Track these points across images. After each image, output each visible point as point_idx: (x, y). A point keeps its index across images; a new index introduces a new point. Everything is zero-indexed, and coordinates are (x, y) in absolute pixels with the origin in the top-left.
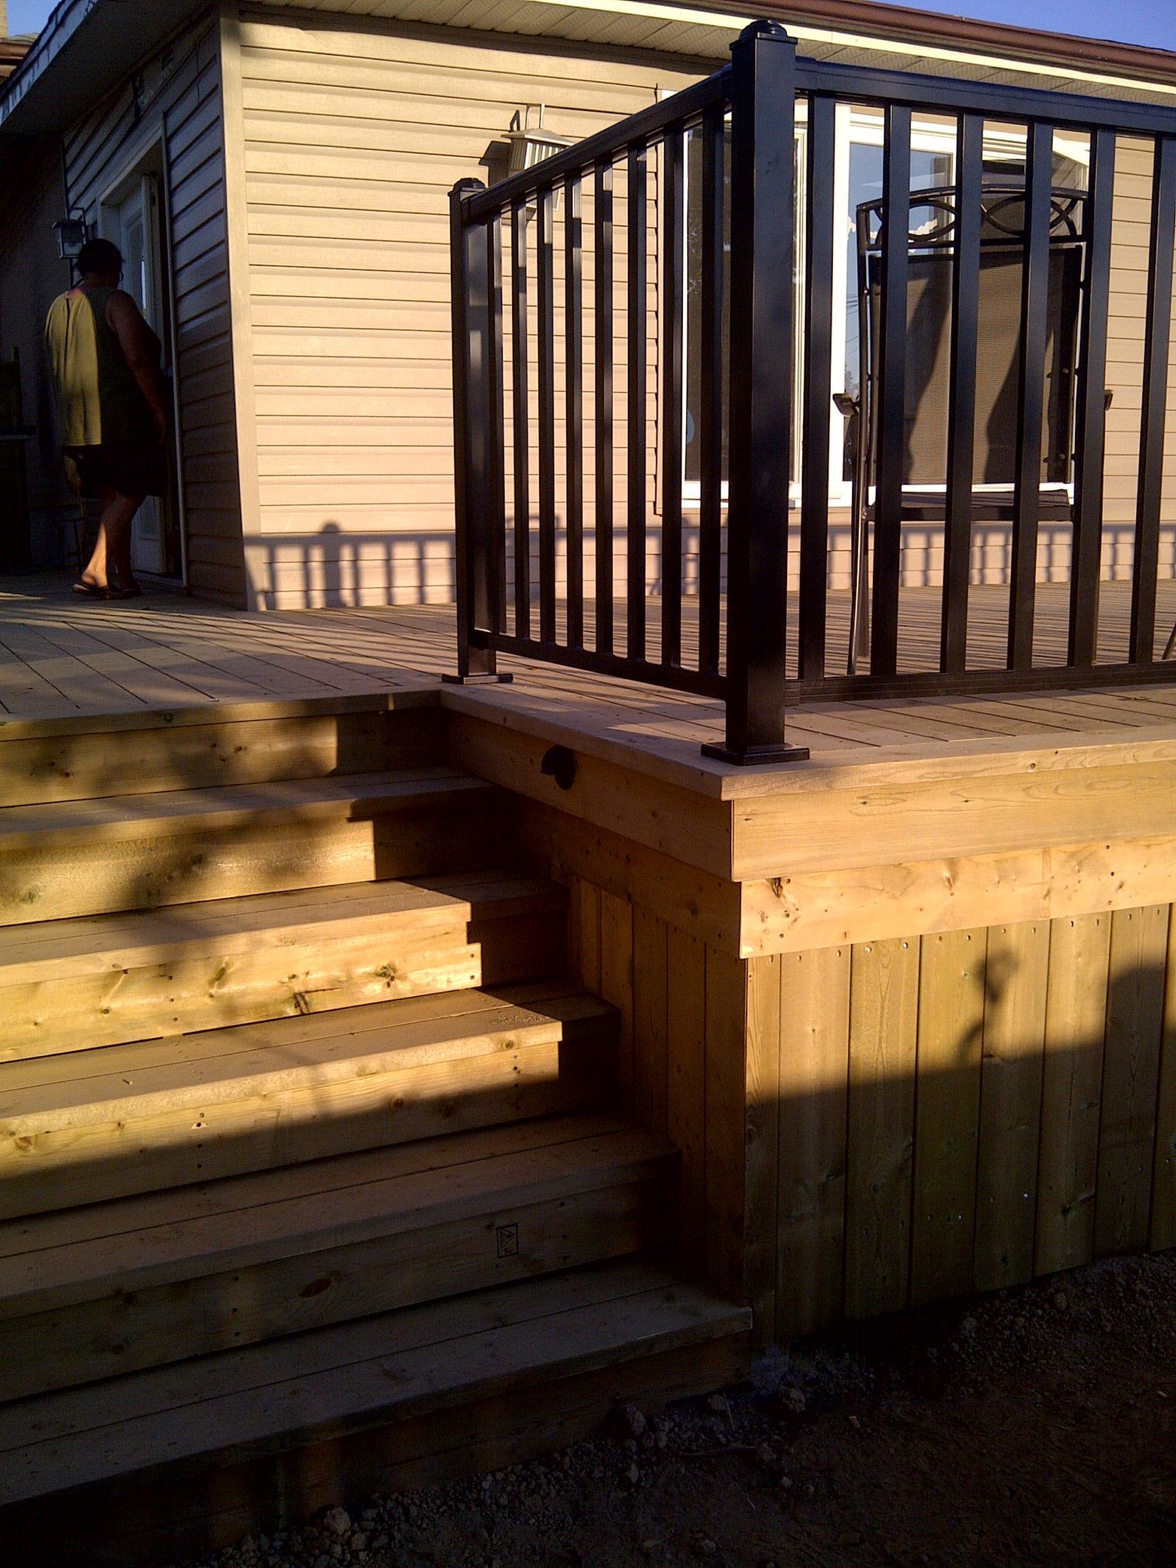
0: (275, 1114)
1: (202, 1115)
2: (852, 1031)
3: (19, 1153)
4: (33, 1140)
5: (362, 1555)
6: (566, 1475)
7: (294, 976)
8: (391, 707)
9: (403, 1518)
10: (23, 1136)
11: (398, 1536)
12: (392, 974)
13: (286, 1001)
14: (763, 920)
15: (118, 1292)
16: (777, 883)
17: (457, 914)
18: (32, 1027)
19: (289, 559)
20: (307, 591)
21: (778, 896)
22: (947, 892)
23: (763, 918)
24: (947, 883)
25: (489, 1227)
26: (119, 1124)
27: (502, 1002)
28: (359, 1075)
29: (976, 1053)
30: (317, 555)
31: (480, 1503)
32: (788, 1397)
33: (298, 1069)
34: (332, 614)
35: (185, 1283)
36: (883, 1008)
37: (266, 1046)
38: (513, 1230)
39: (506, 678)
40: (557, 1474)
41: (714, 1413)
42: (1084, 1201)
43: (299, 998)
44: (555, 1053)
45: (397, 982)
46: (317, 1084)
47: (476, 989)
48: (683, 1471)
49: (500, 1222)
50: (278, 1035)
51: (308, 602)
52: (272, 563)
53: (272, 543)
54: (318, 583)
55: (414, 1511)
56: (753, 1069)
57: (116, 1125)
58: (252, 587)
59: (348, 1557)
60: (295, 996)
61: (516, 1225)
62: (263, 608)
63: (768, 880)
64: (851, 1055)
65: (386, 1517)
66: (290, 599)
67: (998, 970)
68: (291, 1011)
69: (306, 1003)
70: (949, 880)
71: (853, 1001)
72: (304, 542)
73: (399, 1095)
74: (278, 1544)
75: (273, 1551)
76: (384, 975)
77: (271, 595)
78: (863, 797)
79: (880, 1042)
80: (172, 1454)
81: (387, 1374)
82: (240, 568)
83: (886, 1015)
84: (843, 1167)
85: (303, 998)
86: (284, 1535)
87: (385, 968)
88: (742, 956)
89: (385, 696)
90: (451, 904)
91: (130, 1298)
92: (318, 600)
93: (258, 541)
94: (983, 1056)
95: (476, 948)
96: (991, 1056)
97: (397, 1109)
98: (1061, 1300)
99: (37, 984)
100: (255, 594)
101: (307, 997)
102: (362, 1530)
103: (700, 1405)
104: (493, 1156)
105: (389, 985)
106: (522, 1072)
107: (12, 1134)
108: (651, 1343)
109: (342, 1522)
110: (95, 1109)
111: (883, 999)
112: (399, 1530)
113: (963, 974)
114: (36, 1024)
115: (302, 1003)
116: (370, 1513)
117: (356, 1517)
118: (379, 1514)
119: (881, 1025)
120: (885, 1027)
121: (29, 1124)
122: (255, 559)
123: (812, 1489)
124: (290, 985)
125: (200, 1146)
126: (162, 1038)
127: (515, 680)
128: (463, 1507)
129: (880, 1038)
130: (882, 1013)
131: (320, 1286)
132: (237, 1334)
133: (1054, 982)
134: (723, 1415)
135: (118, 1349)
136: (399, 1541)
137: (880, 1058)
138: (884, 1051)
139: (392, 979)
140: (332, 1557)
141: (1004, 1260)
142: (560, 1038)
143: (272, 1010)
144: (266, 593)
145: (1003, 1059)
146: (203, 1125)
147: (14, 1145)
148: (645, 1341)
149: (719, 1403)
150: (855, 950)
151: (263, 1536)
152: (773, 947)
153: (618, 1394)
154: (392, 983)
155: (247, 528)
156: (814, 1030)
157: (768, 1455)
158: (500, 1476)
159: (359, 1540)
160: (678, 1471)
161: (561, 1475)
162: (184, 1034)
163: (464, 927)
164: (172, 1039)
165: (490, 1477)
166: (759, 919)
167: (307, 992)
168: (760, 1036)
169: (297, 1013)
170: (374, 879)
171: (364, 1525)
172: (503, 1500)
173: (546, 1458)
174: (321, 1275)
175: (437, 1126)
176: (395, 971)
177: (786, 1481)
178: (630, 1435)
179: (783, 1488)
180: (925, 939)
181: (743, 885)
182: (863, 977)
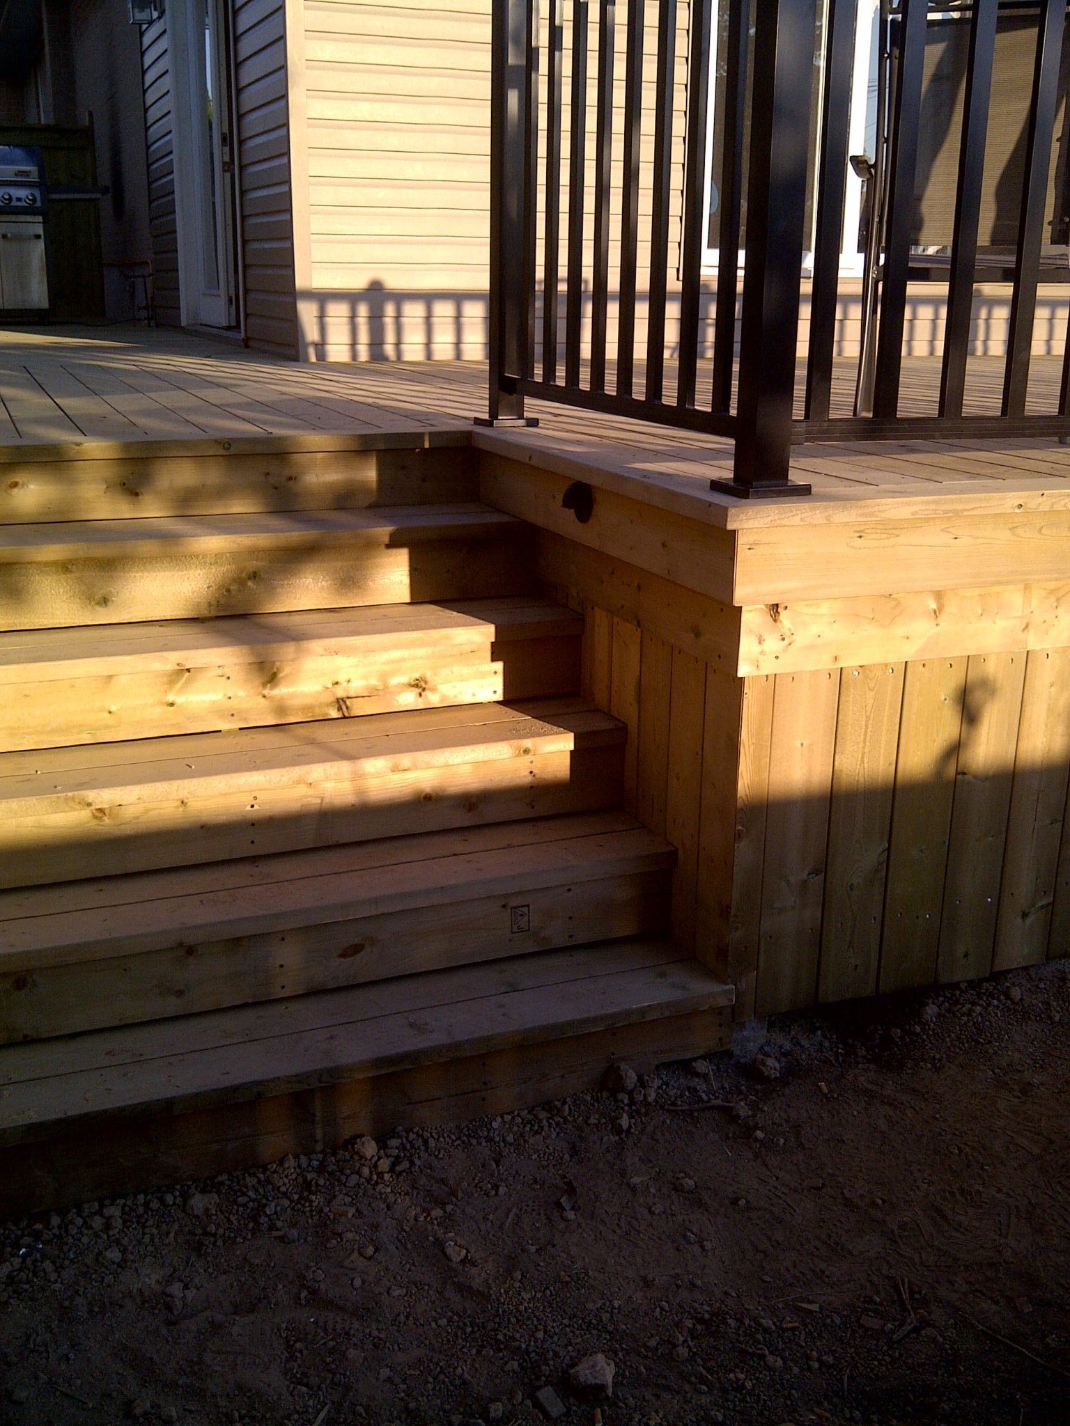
0: (319, 801)
1: (255, 798)
2: (837, 747)
3: (94, 822)
4: (107, 812)
5: (387, 1176)
6: (565, 1118)
7: (337, 683)
8: (427, 445)
9: (423, 1148)
10: (98, 807)
11: (418, 1162)
12: (424, 686)
13: (329, 705)
14: (760, 643)
15: (181, 944)
16: (774, 609)
17: (482, 634)
18: (106, 714)
19: (338, 312)
20: (354, 344)
21: (775, 621)
22: (933, 623)
23: (761, 641)
24: (933, 614)
25: (504, 906)
26: (182, 802)
27: (522, 715)
28: (393, 771)
29: (951, 771)
30: (363, 310)
31: (489, 1140)
32: (764, 1065)
33: (340, 762)
34: (375, 366)
35: (237, 941)
36: (867, 727)
37: (312, 742)
38: (525, 910)
39: (533, 423)
40: (558, 1119)
41: (698, 1075)
42: (1042, 907)
43: (341, 703)
44: (566, 761)
45: (428, 693)
46: (357, 776)
47: (498, 702)
48: (668, 1122)
49: (514, 902)
50: (322, 733)
51: (354, 355)
52: (322, 316)
53: (323, 298)
54: (364, 337)
55: (432, 1143)
56: (745, 777)
57: (179, 803)
58: (303, 336)
59: (375, 1177)
60: (338, 700)
61: (528, 906)
62: (313, 359)
63: (766, 606)
64: (836, 768)
65: (408, 1146)
66: (338, 352)
67: (977, 696)
68: (334, 713)
69: (347, 708)
70: (935, 612)
71: (839, 719)
72: (351, 298)
73: (428, 790)
74: (315, 1163)
75: (310, 1169)
76: (416, 686)
77: (321, 346)
78: (859, 532)
79: (863, 757)
80: (227, 1082)
81: (411, 1025)
82: (293, 320)
83: (869, 733)
84: (823, 867)
85: (345, 702)
86: (320, 1156)
87: (417, 680)
88: (740, 675)
89: (421, 435)
90: (477, 625)
91: (191, 951)
92: (363, 353)
93: (310, 295)
94: (957, 773)
95: (499, 666)
96: (964, 774)
97: (426, 801)
98: (1016, 993)
99: (110, 677)
100: (306, 345)
101: (348, 702)
102: (387, 1156)
103: (686, 1067)
104: (509, 846)
105: (420, 695)
106: (537, 776)
107: (89, 805)
108: (643, 1011)
109: (370, 1148)
110: (161, 788)
111: (868, 718)
112: (419, 1157)
113: (943, 698)
114: (110, 712)
115: (344, 707)
116: (394, 1142)
117: (382, 1144)
118: (402, 1144)
119: (865, 741)
120: (868, 744)
121: (104, 797)
122: (307, 312)
123: (782, 1141)
124: (333, 690)
125: (253, 825)
126: (220, 731)
127: (540, 425)
128: (474, 1141)
129: (864, 753)
130: (866, 732)
131: (356, 949)
132: (283, 987)
133: (1027, 709)
134: (705, 1077)
135: (180, 993)
136: (419, 1167)
137: (862, 771)
138: (866, 766)
139: (424, 690)
140: (360, 1176)
141: (966, 955)
142: (572, 747)
143: (317, 711)
144: (316, 345)
145: (975, 777)
146: (256, 807)
147: (90, 814)
148: (638, 1009)
149: (701, 1066)
150: (843, 672)
151: (302, 1157)
152: (768, 668)
153: (613, 1054)
154: (423, 694)
155: (300, 283)
156: (802, 745)
157: (743, 1110)
158: (508, 1118)
159: (384, 1164)
160: (664, 1122)
161: (562, 1120)
162: (241, 729)
163: (489, 647)
164: (229, 732)
165: (499, 1119)
166: (757, 642)
167: (348, 698)
168: (752, 748)
169: (340, 715)
170: (408, 601)
171: (389, 1152)
172: (510, 1139)
173: (548, 1106)
174: (357, 941)
175: (462, 819)
176: (426, 683)
177: (759, 1134)
178: (623, 1090)
179: (756, 1140)
180: (909, 665)
181: (743, 609)
182: (850, 697)
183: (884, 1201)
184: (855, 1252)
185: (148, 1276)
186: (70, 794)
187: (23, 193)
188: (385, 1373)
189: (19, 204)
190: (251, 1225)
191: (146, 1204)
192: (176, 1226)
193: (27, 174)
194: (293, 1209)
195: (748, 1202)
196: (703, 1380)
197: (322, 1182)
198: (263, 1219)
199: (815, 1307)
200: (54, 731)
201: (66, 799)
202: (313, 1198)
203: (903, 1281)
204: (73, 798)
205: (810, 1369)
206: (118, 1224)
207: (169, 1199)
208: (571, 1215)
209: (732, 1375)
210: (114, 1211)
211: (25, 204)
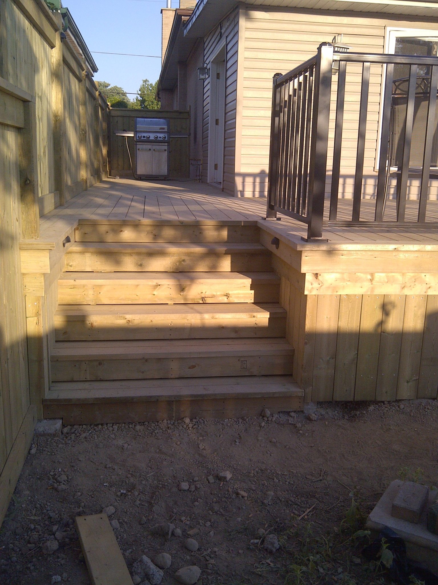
0: (190, 325)
1: (172, 322)
2: (339, 319)
3: (127, 324)
4: (131, 321)
5: (190, 428)
6: (246, 422)
7: (202, 293)
8: (243, 225)
9: (203, 423)
10: (128, 320)
11: (200, 426)
13: (199, 299)
14: (312, 285)
15: (143, 358)
16: (316, 275)
17: (248, 281)
18: (136, 296)
19: (249, 180)
20: (254, 192)
21: (317, 279)
22: (370, 284)
25: (239, 360)
27: (258, 307)
28: (212, 318)
29: (380, 330)
30: (258, 180)
31: (222, 424)
32: (311, 415)
33: (197, 314)
34: (260, 199)
35: (159, 359)
36: (349, 314)
37: (192, 309)
38: (245, 362)
39: (279, 219)
40: (244, 422)
41: (291, 416)
42: (415, 380)
43: (203, 299)
44: (267, 321)
45: (230, 298)
46: (202, 319)
47: (252, 303)
48: (276, 426)
49: (242, 359)
50: (196, 307)
51: (254, 195)
52: (243, 182)
53: (244, 176)
54: (257, 189)
55: (206, 422)
56: (308, 325)
57: (150, 321)
58: (236, 188)
59: (187, 428)
60: (202, 298)
62: (239, 196)
63: (313, 274)
64: (339, 326)
65: (199, 422)
66: (248, 194)
67: (389, 307)
68: (201, 302)
69: (205, 300)
70: (371, 280)
72: (254, 176)
73: (224, 325)
74: (172, 423)
75: (170, 424)
76: (226, 296)
77: (242, 192)
78: (342, 253)
79: (348, 323)
80: (148, 395)
81: (204, 389)
82: (233, 183)
83: (350, 316)
84: (335, 356)
86: (174, 421)
87: (227, 294)
88: (305, 294)
89: (241, 222)
90: (246, 278)
91: (146, 360)
92: (257, 195)
93: (240, 175)
94: (381, 332)
95: (253, 292)
96: (384, 332)
97: (222, 328)
99: (138, 285)
100: (238, 191)
101: (205, 299)
102: (192, 424)
103: (288, 413)
104: (245, 344)
105: (227, 298)
106: (258, 325)
107: (126, 319)
108: (274, 393)
109: (187, 420)
110: (146, 316)
111: (349, 311)
112: (201, 425)
113: (376, 307)
115: (204, 300)
116: (194, 420)
117: (191, 420)
118: (197, 421)
119: (348, 318)
120: (349, 319)
121: (129, 317)
122: (238, 180)
123: (307, 434)
124: (201, 295)
125: (171, 330)
126: (168, 304)
127: (282, 220)
128: (218, 424)
129: (348, 322)
131: (194, 367)
132: (172, 375)
133: (406, 314)
134: (294, 417)
135: (143, 372)
139: (229, 297)
140: (183, 427)
141: (386, 392)
142: (268, 316)
143: (196, 300)
144: (241, 191)
145: (388, 334)
146: (172, 325)
147: (125, 321)
148: (272, 392)
149: (292, 414)
150: (341, 296)
151: (169, 421)
152: (314, 292)
153: (264, 406)
154: (228, 298)
155: (237, 170)
156: (327, 317)
157: (299, 425)
158: (230, 420)
159: (191, 425)
160: (275, 426)
161: (245, 422)
162: (174, 304)
163: (250, 285)
164: (171, 304)
165: (227, 420)
166: (310, 284)
167: (205, 297)
168: (310, 317)
169: (203, 303)
170: (230, 271)
171: (193, 422)
172: (229, 425)
173: (243, 419)
174: (194, 364)
175: (233, 335)
176: (229, 295)
177: (301, 432)
178: (266, 417)
179: (300, 433)
180: (363, 296)
181: (306, 274)
182: (343, 304)
183: (329, 451)
184: (314, 462)
185: (120, 442)
186: (121, 315)
187: (162, 135)
188: (171, 468)
189: (160, 139)
190: (150, 435)
191: (125, 426)
192: (131, 433)
193: (164, 128)
194: (163, 433)
195: (289, 447)
196: (255, 482)
197: (172, 427)
198: (154, 433)
199: (295, 472)
200: (121, 299)
201: (120, 316)
202: (168, 430)
203: (324, 470)
204: (122, 316)
205: (285, 484)
206: (116, 430)
207: (131, 426)
208: (237, 443)
209: (263, 482)
210: (116, 427)
211: (162, 139)
